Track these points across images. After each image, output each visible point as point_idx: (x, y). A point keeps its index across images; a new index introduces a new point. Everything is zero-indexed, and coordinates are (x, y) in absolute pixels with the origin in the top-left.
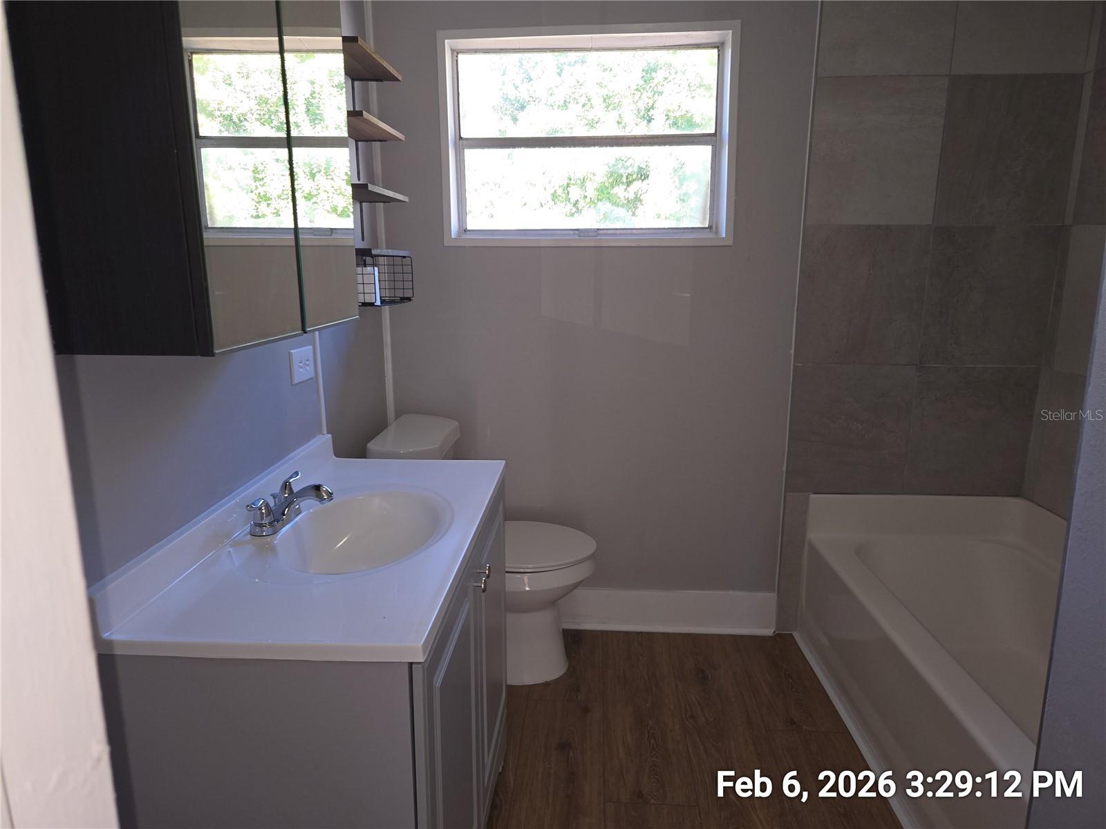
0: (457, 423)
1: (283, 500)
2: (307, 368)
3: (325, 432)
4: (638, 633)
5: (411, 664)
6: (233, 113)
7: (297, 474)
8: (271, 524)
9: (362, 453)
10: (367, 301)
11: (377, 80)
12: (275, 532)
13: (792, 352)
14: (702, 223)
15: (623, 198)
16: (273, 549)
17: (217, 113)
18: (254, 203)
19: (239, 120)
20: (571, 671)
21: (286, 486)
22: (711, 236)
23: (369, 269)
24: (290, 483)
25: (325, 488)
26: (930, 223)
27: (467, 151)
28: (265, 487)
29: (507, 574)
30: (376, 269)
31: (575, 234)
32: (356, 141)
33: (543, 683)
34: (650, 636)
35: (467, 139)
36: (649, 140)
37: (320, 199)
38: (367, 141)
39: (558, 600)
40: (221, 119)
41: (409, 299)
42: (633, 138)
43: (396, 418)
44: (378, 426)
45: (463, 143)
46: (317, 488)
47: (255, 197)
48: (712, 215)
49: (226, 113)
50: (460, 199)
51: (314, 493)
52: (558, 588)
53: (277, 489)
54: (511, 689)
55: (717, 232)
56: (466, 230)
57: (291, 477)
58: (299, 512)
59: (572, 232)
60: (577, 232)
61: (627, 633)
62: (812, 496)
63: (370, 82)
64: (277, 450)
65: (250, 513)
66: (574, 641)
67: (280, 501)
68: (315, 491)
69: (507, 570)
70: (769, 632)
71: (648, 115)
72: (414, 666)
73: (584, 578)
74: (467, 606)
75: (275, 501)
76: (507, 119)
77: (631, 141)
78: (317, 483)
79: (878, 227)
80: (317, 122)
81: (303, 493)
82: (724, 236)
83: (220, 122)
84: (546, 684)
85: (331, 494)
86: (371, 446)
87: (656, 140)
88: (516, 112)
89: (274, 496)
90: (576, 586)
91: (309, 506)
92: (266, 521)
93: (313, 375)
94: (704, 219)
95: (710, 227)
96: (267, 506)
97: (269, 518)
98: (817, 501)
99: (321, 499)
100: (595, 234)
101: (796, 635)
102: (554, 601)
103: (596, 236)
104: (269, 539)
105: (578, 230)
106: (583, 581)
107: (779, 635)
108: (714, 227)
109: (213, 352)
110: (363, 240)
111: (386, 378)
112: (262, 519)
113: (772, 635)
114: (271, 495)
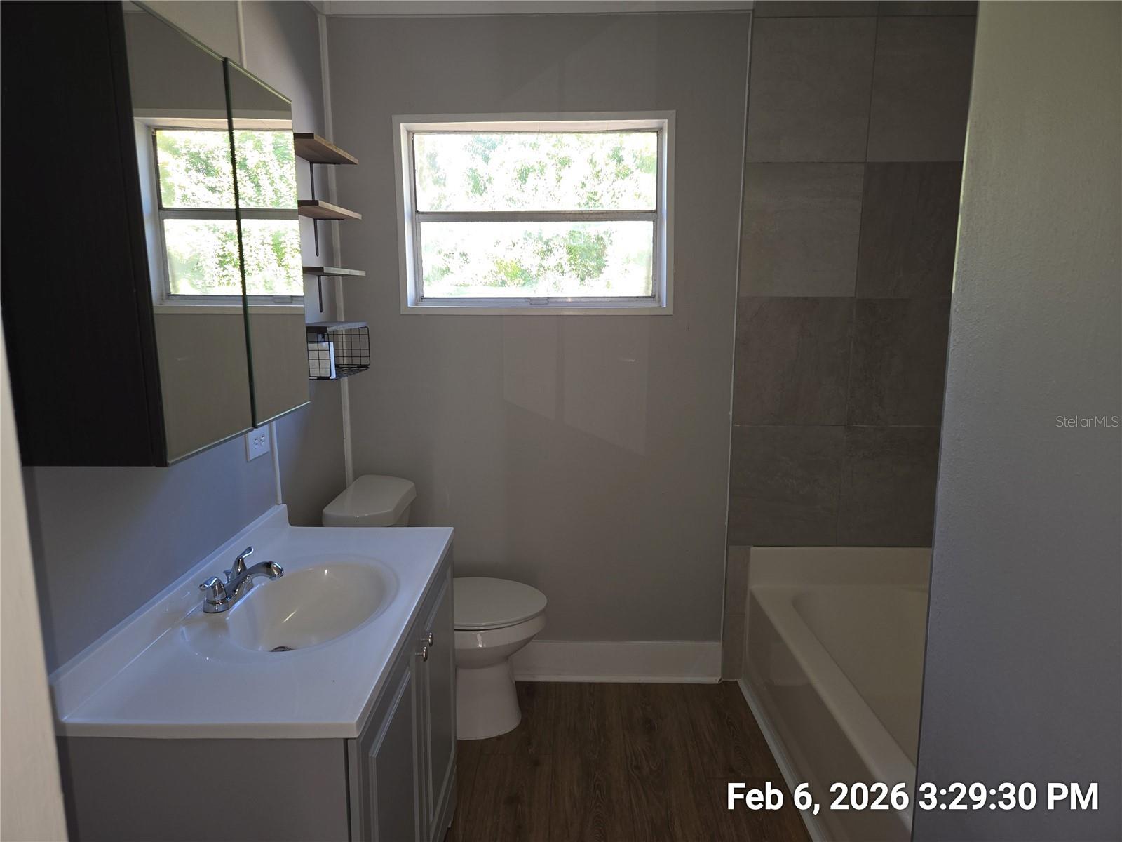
0: (413, 484)
1: (236, 577)
2: (262, 443)
3: (280, 502)
4: (590, 684)
5: (346, 740)
6: (200, 150)
7: (249, 549)
8: (224, 601)
9: (316, 520)
10: (322, 376)
11: (335, 164)
12: (227, 608)
13: (731, 413)
14: (646, 293)
15: (593, 237)
16: (223, 626)
17: (184, 151)
18: (220, 243)
19: (207, 157)
20: (524, 724)
21: (239, 562)
22: (653, 305)
23: (325, 344)
24: (243, 559)
25: (275, 565)
26: (853, 295)
27: (423, 224)
28: (218, 565)
29: (456, 633)
30: (332, 344)
31: (526, 302)
32: (315, 220)
33: (496, 737)
34: (602, 685)
35: (423, 213)
36: (595, 216)
37: (288, 238)
38: (325, 219)
39: (511, 654)
40: (187, 157)
41: (366, 366)
42: (580, 214)
43: (354, 480)
44: (336, 489)
45: (419, 216)
46: (268, 565)
47: (222, 236)
48: (654, 285)
49: (193, 150)
50: (417, 269)
51: (265, 569)
52: (509, 645)
53: (230, 566)
54: (462, 745)
55: (660, 301)
56: (422, 298)
57: (244, 553)
58: (251, 587)
59: (524, 300)
60: (529, 300)
61: (580, 684)
62: (753, 549)
63: (329, 165)
64: (232, 524)
65: (203, 592)
66: (527, 693)
67: (233, 577)
68: (266, 568)
69: (456, 628)
70: (715, 680)
71: (617, 156)
72: (349, 741)
73: (535, 633)
74: (408, 675)
75: (228, 578)
76: (479, 158)
77: (578, 216)
78: (268, 560)
79: (806, 299)
80: (285, 162)
81: (256, 570)
82: (665, 306)
83: (187, 160)
84: (499, 738)
85: (282, 570)
86: (327, 511)
87: (601, 216)
88: (487, 152)
89: (227, 573)
90: (528, 640)
91: (260, 582)
92: (218, 598)
93: (268, 449)
94: (648, 288)
95: (653, 296)
96: (220, 583)
97: (220, 595)
98: (758, 554)
99: (271, 575)
100: (546, 302)
101: (741, 683)
102: (507, 656)
103: (546, 304)
104: (220, 616)
105: (529, 298)
106: (535, 635)
107: (725, 683)
108: (657, 296)
109: (166, 462)
110: (321, 311)
111: (345, 440)
112: (215, 596)
113: (717, 682)
114: (224, 572)
